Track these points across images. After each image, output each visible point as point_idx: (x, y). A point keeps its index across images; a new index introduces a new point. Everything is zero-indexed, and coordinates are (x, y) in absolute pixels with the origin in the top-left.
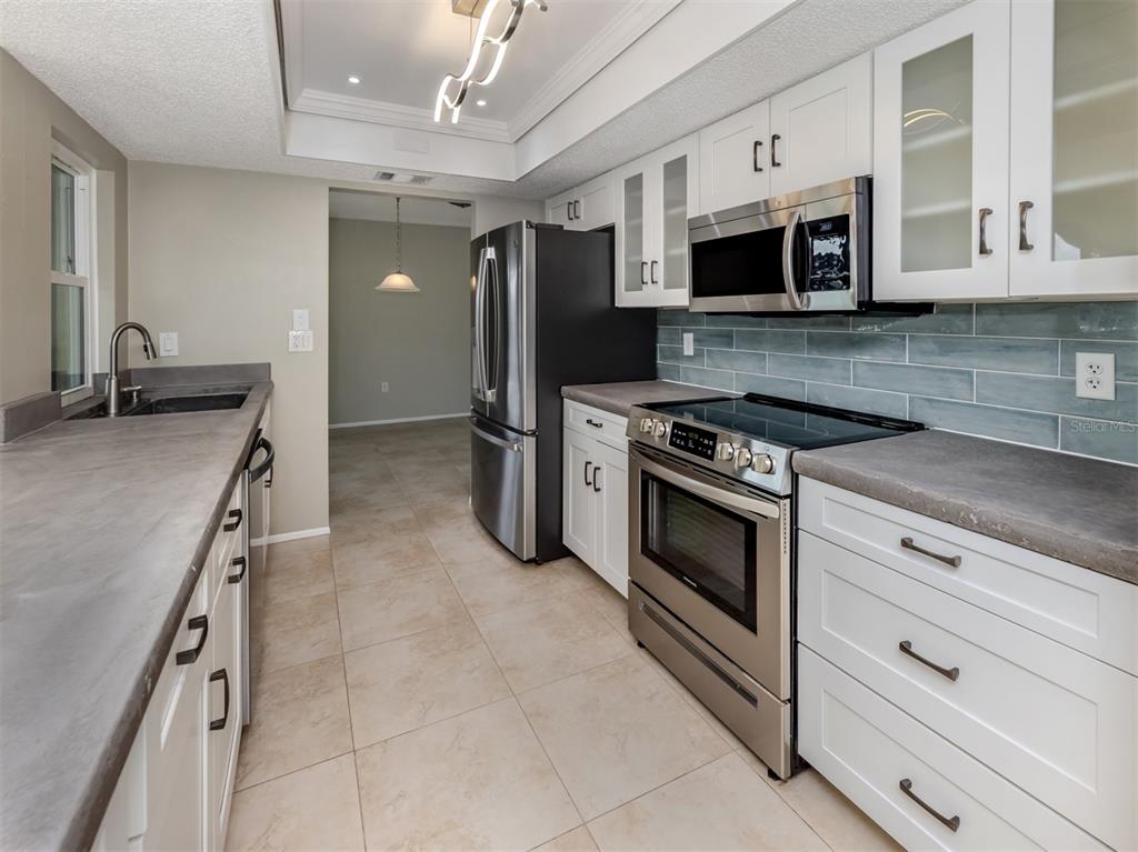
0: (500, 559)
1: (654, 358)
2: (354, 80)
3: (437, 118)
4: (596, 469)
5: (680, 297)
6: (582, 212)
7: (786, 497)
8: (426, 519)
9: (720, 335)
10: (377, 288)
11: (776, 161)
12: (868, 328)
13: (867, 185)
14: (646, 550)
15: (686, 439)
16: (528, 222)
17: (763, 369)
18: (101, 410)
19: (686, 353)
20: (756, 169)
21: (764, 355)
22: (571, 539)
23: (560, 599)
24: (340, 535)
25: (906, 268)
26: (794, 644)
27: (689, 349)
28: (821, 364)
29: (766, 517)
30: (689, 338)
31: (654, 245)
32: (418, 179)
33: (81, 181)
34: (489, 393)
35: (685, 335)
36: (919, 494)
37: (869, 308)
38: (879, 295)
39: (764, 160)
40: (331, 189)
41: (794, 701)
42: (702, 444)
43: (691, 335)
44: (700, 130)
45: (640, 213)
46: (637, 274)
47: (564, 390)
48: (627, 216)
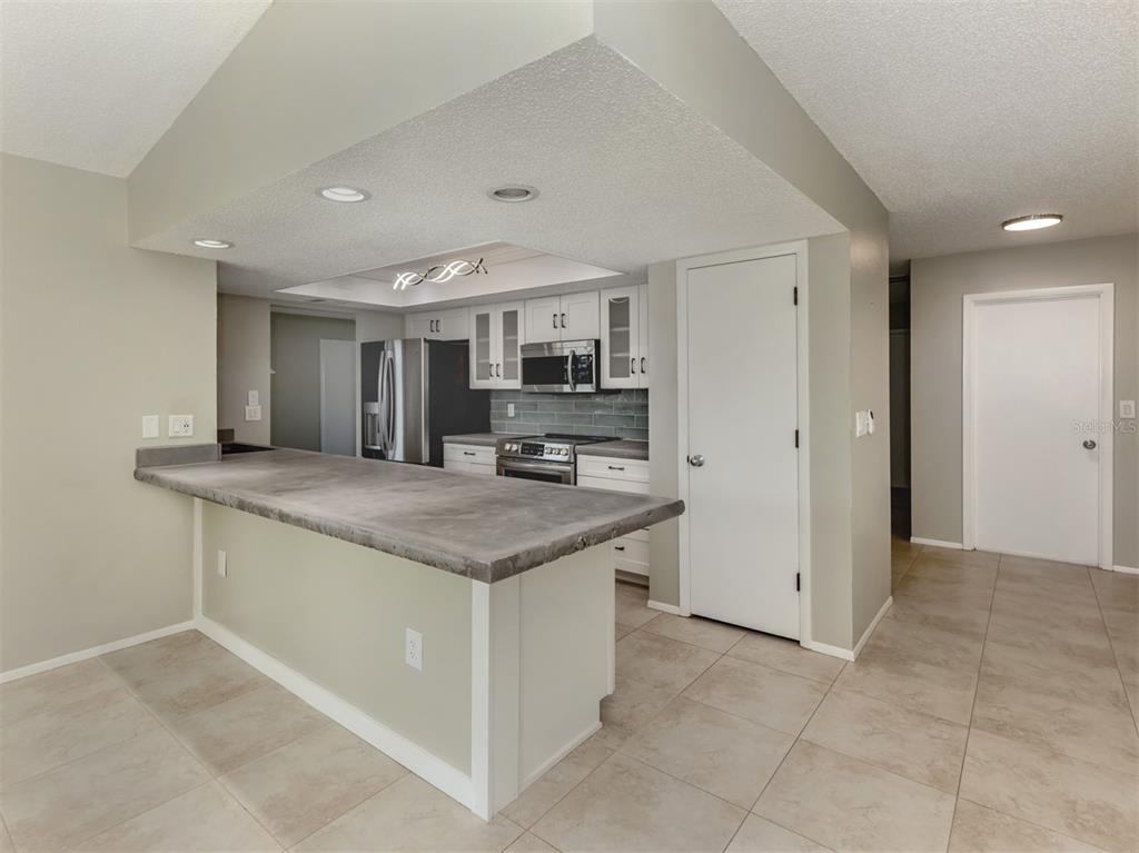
5: (516, 384)
6: (441, 328)
7: (572, 463)
9: (530, 404)
11: (564, 325)
12: (599, 399)
13: (598, 343)
15: (529, 450)
16: (425, 339)
19: (508, 415)
20: (555, 327)
25: (610, 376)
27: (511, 413)
28: (581, 416)
30: (511, 407)
31: (497, 355)
35: (509, 405)
37: (600, 391)
38: (603, 386)
39: (558, 324)
42: (536, 450)
43: (513, 405)
44: (525, 300)
45: (488, 336)
46: (486, 371)
47: (445, 438)
48: (478, 337)
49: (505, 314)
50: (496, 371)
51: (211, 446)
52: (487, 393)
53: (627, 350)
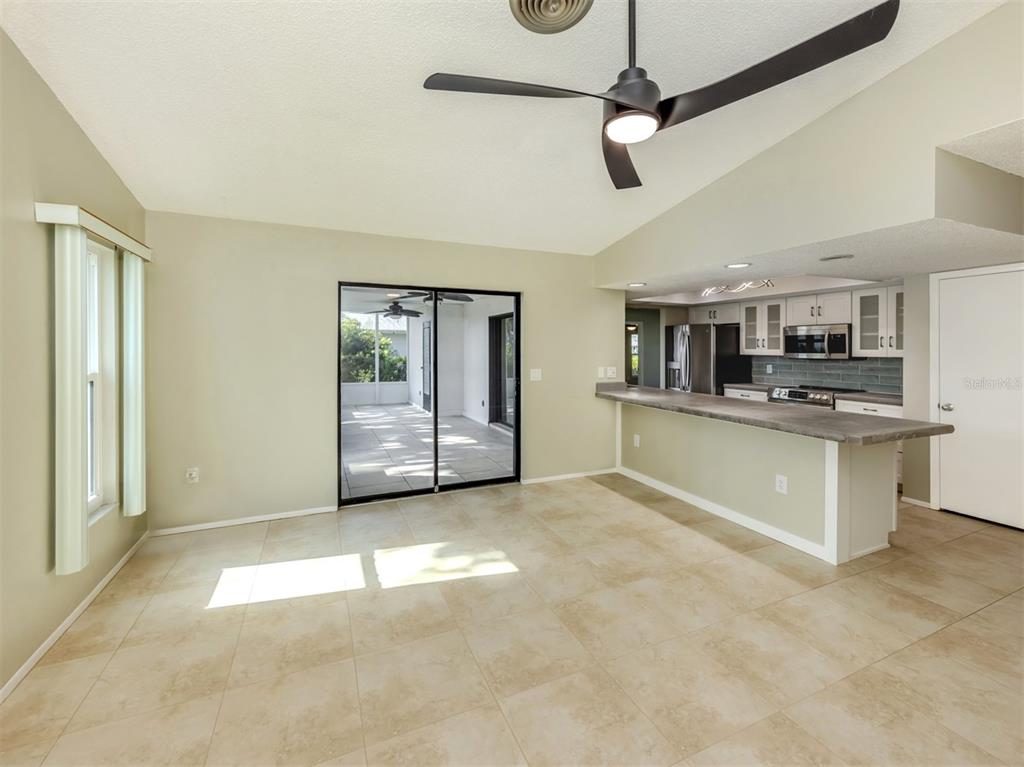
5: (780, 352)
6: (717, 315)
9: (786, 365)
11: (820, 314)
12: (851, 364)
13: (850, 326)
16: (713, 323)
19: (768, 372)
20: (812, 315)
25: (860, 348)
27: (769, 370)
30: (770, 367)
31: (762, 332)
35: (768, 366)
37: (851, 358)
38: (854, 355)
39: (815, 312)
43: (772, 366)
44: (786, 298)
45: (755, 320)
46: (752, 343)
47: (725, 385)
48: (746, 321)
49: (770, 308)
50: (761, 342)
51: (621, 383)
52: (750, 358)
53: (877, 331)
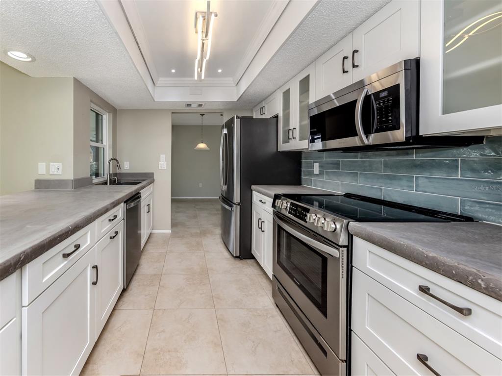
0: (226, 254)
1: (300, 175)
2: (173, 71)
3: (196, 78)
4: (262, 222)
5: (305, 144)
6: (266, 111)
7: (344, 247)
8: (204, 233)
9: (332, 163)
10: (195, 148)
11: (355, 64)
14: (279, 263)
15: (295, 211)
16: (237, 116)
17: (357, 181)
18: (105, 183)
19: (315, 173)
20: (344, 72)
21: (357, 173)
22: (254, 251)
23: (246, 275)
24: (174, 234)
25: (445, 112)
26: (349, 332)
27: (316, 170)
28: (394, 178)
29: (332, 256)
32: (200, 105)
33: (104, 117)
34: (224, 186)
35: (315, 164)
36: (433, 258)
39: (349, 66)
40: (172, 113)
41: (348, 361)
42: (302, 214)
43: (318, 164)
45: (289, 107)
46: (288, 135)
47: (253, 187)
48: (283, 110)
49: (301, 82)
50: (292, 134)
